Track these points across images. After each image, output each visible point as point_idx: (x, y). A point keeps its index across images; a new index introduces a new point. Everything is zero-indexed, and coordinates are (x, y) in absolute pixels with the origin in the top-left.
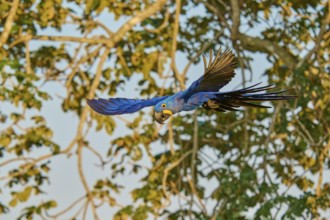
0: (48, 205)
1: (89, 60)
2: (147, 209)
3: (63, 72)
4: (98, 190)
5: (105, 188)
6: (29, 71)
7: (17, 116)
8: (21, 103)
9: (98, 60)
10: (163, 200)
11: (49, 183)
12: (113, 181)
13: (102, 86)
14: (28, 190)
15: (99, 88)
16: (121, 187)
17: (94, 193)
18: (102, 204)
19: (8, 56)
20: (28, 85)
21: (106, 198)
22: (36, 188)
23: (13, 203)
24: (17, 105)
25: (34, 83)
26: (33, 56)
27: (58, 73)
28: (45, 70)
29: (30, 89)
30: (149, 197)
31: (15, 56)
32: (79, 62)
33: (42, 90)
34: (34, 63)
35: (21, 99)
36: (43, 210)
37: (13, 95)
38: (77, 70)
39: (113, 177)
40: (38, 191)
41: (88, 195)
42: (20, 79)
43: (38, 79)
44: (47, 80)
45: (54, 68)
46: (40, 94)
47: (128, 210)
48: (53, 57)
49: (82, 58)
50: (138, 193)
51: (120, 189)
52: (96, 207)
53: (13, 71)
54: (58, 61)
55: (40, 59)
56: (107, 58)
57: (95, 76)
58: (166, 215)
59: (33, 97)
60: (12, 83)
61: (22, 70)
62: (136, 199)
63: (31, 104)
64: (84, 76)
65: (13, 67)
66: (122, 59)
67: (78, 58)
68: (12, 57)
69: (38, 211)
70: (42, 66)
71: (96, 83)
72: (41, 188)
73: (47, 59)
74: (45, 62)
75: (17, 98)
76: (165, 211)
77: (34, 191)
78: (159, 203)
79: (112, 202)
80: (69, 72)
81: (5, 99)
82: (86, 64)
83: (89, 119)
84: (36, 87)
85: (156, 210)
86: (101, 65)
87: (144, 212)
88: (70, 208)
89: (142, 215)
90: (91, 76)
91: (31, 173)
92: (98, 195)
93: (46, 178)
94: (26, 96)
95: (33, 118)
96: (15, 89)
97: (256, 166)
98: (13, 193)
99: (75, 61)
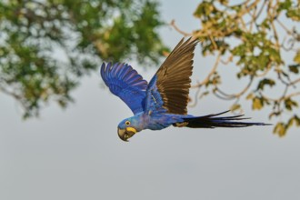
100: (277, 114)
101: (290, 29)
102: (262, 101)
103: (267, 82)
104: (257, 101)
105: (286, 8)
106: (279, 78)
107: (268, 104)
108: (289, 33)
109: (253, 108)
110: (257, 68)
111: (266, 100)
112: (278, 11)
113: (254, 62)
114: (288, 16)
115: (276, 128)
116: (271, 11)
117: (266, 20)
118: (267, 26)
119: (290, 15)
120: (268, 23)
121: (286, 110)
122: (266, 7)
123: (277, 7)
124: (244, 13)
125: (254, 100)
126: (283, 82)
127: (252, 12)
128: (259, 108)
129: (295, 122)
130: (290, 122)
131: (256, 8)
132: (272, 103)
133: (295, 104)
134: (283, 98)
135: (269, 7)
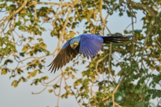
0: (44, 78)
1: (63, 13)
2: (89, 80)
3: (51, 18)
4: (67, 72)
5: (70, 71)
6: (36, 18)
7: (31, 38)
8: (32, 32)
9: (67, 13)
10: (96, 76)
11: (45, 68)
12: (74, 68)
13: (69, 25)
14: (36, 71)
15: (67, 26)
16: (77, 70)
17: (65, 73)
18: (68, 78)
19: (27, 12)
20: (36, 24)
21: (70, 75)
22: (39, 70)
23: (29, 77)
24: (31, 33)
25: (38, 23)
26: (38, 11)
27: (49, 19)
28: (43, 18)
29: (36, 26)
30: (90, 75)
31: (30, 11)
32: (58, 14)
33: (42, 26)
34: (38, 15)
35: (33, 31)
36: (42, 80)
37: (29, 29)
38: (57, 18)
39: (74, 66)
40: (40, 72)
41: (62, 74)
42: (32, 21)
43: (40, 22)
44: (44, 22)
45: (47, 17)
46: (41, 28)
47: (80, 80)
48: (47, 12)
49: (60, 12)
50: (85, 73)
51: (77, 71)
52: (66, 79)
53: (29, 18)
54: (49, 13)
55: (41, 13)
56: (71, 12)
57: (65, 20)
58: (97, 83)
59: (38, 30)
60: (28, 24)
61: (33, 18)
62: (84, 76)
63: (37, 33)
64: (61, 20)
65: (29, 16)
66: (78, 13)
67: (58, 12)
68: (29, 12)
69: (40, 81)
70: (42, 16)
71: (66, 23)
72: (41, 70)
73: (44, 13)
74: (43, 14)
75: (31, 30)
76: (97, 81)
77: (38, 72)
78: (94, 77)
79: (73, 77)
80: (54, 18)
81: (25, 30)
82: (62, 15)
83: (63, 40)
84: (39, 26)
85: (93, 81)
86: (68, 15)
87: (87, 81)
88: (54, 79)
89: (86, 83)
90: (64, 20)
91: (37, 64)
92: (67, 74)
93: (43, 66)
94: (35, 29)
95: (38, 39)
96: (30, 26)
97: (138, 61)
98: (29, 73)
99: (57, 14)
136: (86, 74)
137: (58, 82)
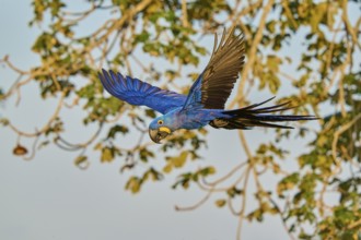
0: (206, 172)
1: (251, 12)
2: (314, 176)
3: (222, 25)
4: (260, 156)
5: (269, 153)
6: (186, 24)
7: (172, 73)
8: (176, 59)
9: (261, 11)
10: (333, 167)
11: (207, 147)
12: (278, 146)
13: (265, 40)
14: (184, 155)
15: (262, 42)
16: (287, 152)
17: (256, 159)
18: (264, 171)
19: (163, 8)
20: (185, 39)
21: (269, 164)
22: (193, 152)
23: (167, 169)
24: (172, 61)
25: (191, 37)
26: (190, 7)
27: (217, 25)
28: (203, 23)
29: (186, 44)
30: (317, 164)
31: (170, 7)
32: (240, 14)
33: (200, 44)
34: (191, 15)
35: (177, 54)
36: (200, 177)
37: (168, 50)
38: (238, 23)
39: (277, 141)
40: (195, 156)
41: (249, 161)
42: (176, 32)
43: (194, 33)
44: (205, 34)
45: (212, 21)
46: (198, 49)
47: (293, 178)
48: (211, 8)
49: (243, 9)
50: (305, 159)
51: (285, 155)
52: (258, 174)
53: (168, 24)
54: (217, 12)
55: (197, 10)
56: (271, 8)
57: (258, 29)
58: (337, 184)
59: (189, 53)
60: (167, 37)
61: (178, 23)
62: (302, 166)
63: (187, 59)
64: (245, 29)
65: (168, 19)
66: (288, 10)
67: (239, 9)
68: (167, 9)
69: (195, 178)
70: (200, 18)
71: (259, 37)
72: (198, 152)
73: (205, 10)
74: (203, 14)
75: (172, 53)
76: (335, 180)
77: (190, 156)
78: (329, 170)
79: (276, 169)
80: (229, 25)
81: (159, 54)
82: (248, 15)
83: (251, 76)
84: (192, 42)
85: (325, 178)
86: (264, 16)
87: (312, 180)
88: (230, 175)
89: (310, 183)
90: (253, 30)
91: (187, 136)
92: (261, 161)
93: (203, 141)
94: (182, 52)
95: (190, 76)
96: (171, 43)
98: (168, 158)
99: (236, 14)
100: (131, 166)
101: (147, 66)
102: (113, 151)
103: (119, 129)
104: (108, 151)
105: (143, 41)
106: (134, 124)
107: (120, 155)
108: (145, 70)
109: (102, 160)
110: (107, 112)
111: (118, 150)
112: (134, 44)
113: (104, 105)
114: (145, 50)
115: (128, 184)
116: (125, 44)
117: (119, 55)
118: (120, 63)
119: (148, 49)
120: (121, 58)
121: (140, 162)
122: (119, 40)
123: (133, 40)
124: (93, 47)
125: (103, 150)
126: (138, 129)
127: (102, 46)
128: (109, 160)
129: (151, 176)
130: (146, 176)
131: (107, 40)
132: (125, 153)
133: (151, 154)
134: (137, 147)
135: (123, 40)
136: (308, 163)
137: (238, 182)
